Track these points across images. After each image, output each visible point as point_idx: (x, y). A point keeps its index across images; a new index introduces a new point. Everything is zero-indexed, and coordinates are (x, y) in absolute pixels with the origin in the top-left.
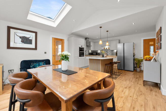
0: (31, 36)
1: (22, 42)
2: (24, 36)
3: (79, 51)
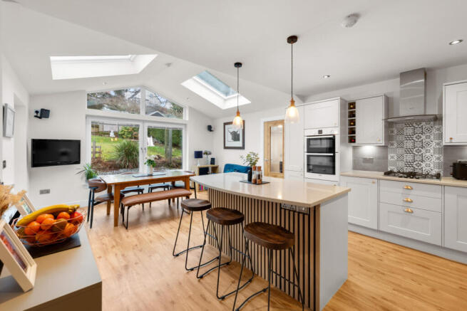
1: (232, 139)
3: (306, 150)
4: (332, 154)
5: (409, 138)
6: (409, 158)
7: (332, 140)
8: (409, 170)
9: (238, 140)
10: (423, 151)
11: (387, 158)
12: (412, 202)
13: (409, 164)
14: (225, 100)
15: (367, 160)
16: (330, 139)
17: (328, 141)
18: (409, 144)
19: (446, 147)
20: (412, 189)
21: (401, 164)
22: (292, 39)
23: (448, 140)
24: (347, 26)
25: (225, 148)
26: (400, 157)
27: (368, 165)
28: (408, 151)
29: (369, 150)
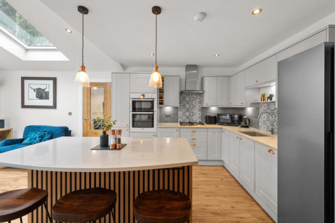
0: (48, 86)
1: (37, 97)
2: (38, 87)
3: (131, 110)
4: (152, 113)
5: (188, 102)
6: (188, 114)
7: (152, 102)
8: (187, 121)
9: (47, 98)
10: (194, 110)
11: (177, 114)
12: (195, 139)
13: (188, 117)
14: (27, 50)
15: (167, 116)
16: (151, 101)
17: (150, 103)
18: (188, 106)
19: (202, 108)
20: (195, 132)
21: (184, 118)
22: (157, 10)
23: (206, 105)
24: (198, 20)
25: (23, 106)
26: (184, 114)
27: (168, 119)
28: (188, 110)
29: (168, 109)
